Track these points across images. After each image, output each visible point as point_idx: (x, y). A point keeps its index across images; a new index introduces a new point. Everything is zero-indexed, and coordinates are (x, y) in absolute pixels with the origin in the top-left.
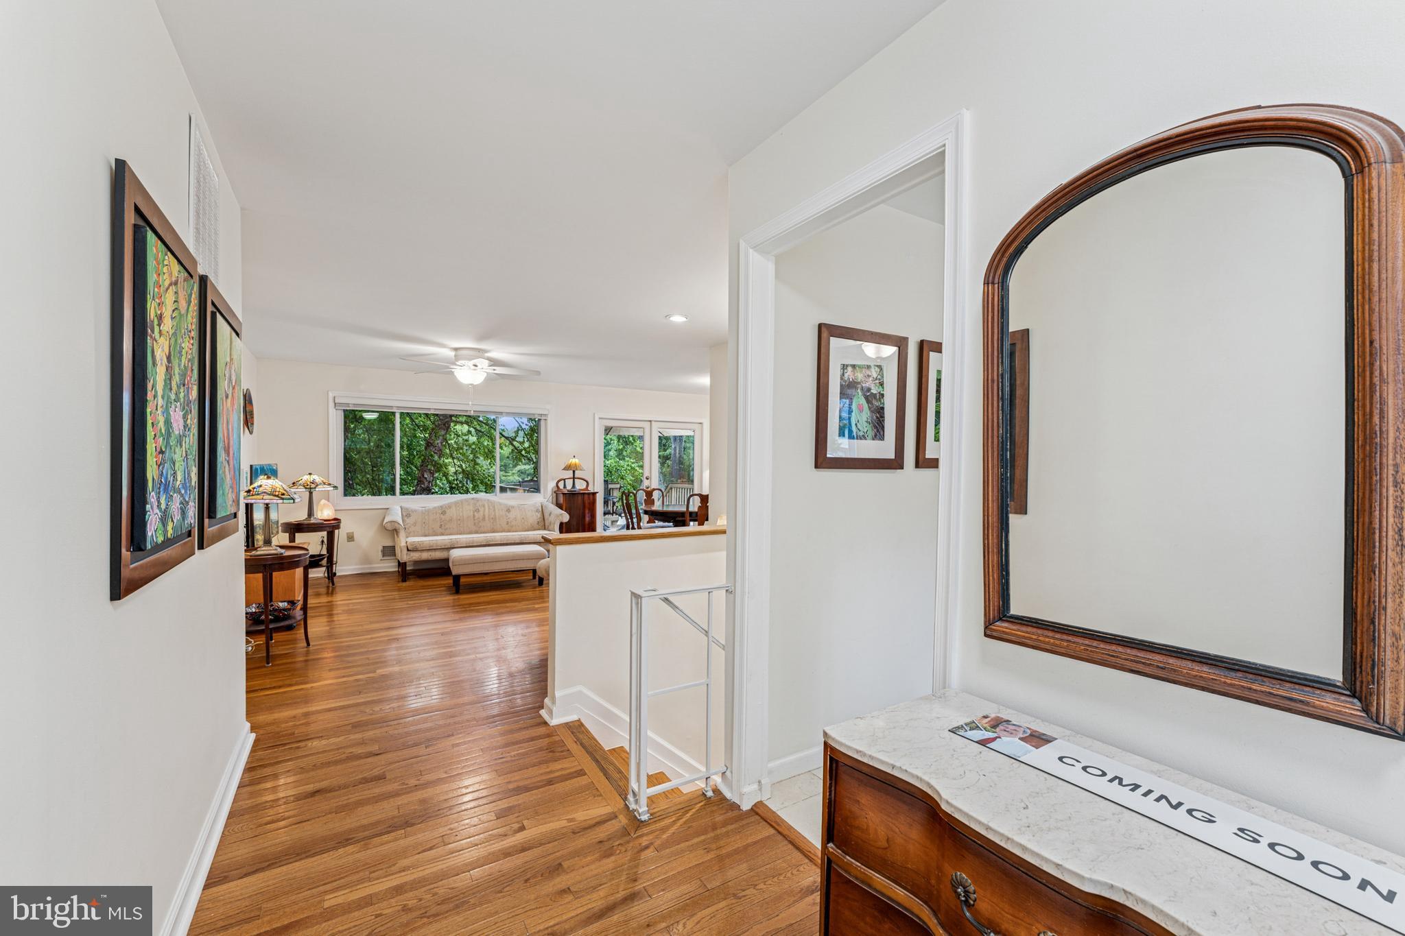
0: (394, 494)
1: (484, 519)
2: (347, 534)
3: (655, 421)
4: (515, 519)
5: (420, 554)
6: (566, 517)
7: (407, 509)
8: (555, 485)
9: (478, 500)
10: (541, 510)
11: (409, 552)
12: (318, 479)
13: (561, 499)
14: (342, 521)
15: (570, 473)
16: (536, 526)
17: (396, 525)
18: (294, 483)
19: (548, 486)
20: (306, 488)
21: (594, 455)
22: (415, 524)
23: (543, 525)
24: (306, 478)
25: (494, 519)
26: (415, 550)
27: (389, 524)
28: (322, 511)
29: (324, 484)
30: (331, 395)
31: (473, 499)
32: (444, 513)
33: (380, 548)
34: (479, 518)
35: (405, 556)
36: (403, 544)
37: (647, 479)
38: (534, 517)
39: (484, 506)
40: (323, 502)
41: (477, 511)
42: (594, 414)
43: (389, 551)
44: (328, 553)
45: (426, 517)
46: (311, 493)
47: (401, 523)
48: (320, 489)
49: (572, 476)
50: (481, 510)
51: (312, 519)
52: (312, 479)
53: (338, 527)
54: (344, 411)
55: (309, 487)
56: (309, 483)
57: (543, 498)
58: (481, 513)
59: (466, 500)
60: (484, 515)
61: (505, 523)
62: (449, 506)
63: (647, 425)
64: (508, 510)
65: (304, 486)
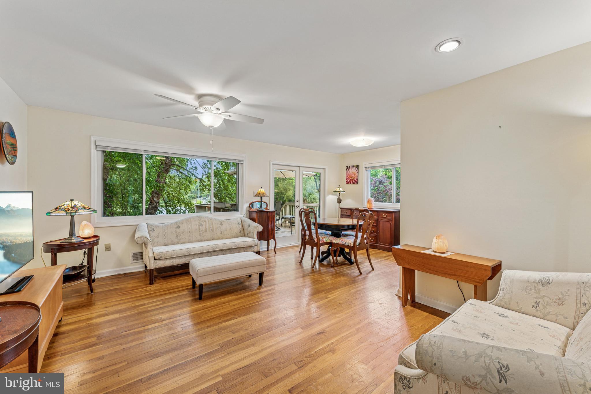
0: (142, 215)
1: (206, 230)
2: (105, 245)
3: (302, 167)
4: (226, 230)
5: (164, 261)
6: (260, 228)
7: (152, 225)
8: (249, 205)
9: (200, 217)
10: (241, 223)
11: (156, 261)
12: (78, 204)
13: (254, 215)
14: (100, 238)
15: (258, 199)
16: (239, 234)
17: (145, 239)
18: (56, 208)
19: (244, 207)
20: (67, 213)
21: (270, 187)
22: (158, 236)
23: (243, 233)
24: (68, 204)
25: (213, 230)
26: (161, 259)
27: (139, 239)
28: (83, 230)
29: (85, 208)
30: (93, 139)
31: (198, 216)
32: (178, 227)
33: (131, 255)
34: (203, 230)
35: (153, 265)
36: (151, 255)
37: (297, 201)
38: (237, 228)
39: (205, 221)
40: (84, 223)
41: (202, 225)
42: (270, 161)
43: (138, 256)
44: (88, 264)
45: (166, 231)
46: (72, 217)
47: (148, 237)
48: (80, 213)
49: (260, 200)
50: (204, 224)
51: (73, 238)
52: (73, 205)
53: (96, 243)
54: (104, 152)
55: (69, 211)
56: (70, 208)
57: (241, 215)
58: (204, 226)
59: (193, 218)
60: (206, 228)
61: (220, 233)
62: (182, 222)
63: (297, 169)
64: (221, 224)
65: (65, 211)
